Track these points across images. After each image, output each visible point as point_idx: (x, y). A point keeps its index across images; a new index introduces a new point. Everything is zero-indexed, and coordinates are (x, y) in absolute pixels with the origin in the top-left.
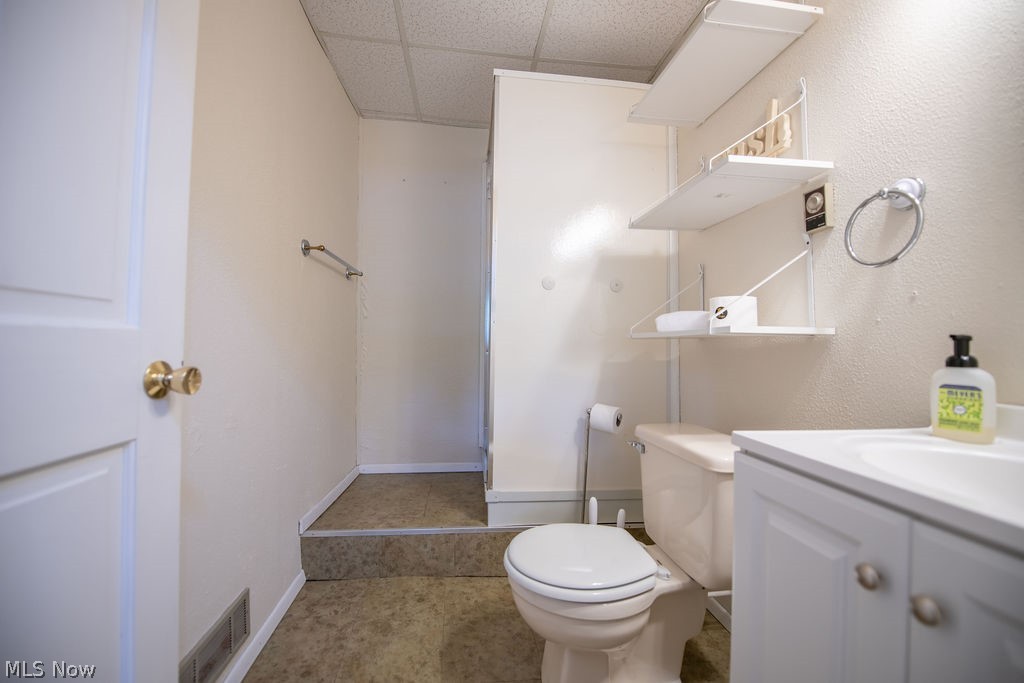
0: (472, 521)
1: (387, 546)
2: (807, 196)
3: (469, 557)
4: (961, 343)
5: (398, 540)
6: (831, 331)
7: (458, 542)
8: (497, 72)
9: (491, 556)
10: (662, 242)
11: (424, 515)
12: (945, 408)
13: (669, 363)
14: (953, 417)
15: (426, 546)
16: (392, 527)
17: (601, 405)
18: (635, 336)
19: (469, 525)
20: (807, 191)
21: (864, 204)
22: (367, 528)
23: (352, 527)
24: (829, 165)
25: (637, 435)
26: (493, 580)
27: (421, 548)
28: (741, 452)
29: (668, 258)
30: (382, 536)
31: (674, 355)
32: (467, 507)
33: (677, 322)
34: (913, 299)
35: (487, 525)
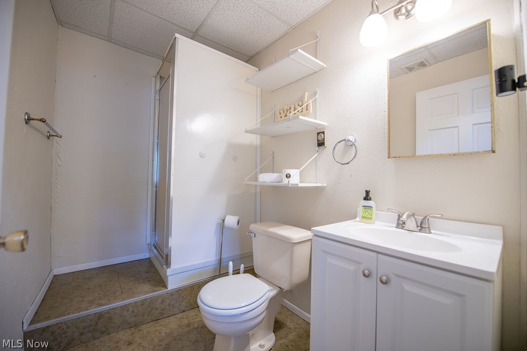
0: (157, 288)
1: (99, 318)
2: (318, 134)
3: (157, 309)
4: (367, 192)
5: (108, 312)
6: (325, 185)
7: (150, 303)
8: (177, 35)
9: (169, 305)
10: (254, 139)
11: (122, 292)
12: (363, 213)
13: (256, 194)
14: (365, 216)
15: (128, 311)
16: (103, 305)
17: (230, 216)
18: (248, 183)
19: (155, 291)
20: (318, 132)
21: (340, 142)
22: (81, 311)
23: (69, 314)
24: (326, 124)
25: (250, 229)
26: (171, 318)
27: (125, 313)
28: (314, 235)
29: (256, 146)
30: (96, 313)
31: (258, 190)
32: (150, 281)
33: (267, 178)
34: (351, 176)
35: (167, 288)
